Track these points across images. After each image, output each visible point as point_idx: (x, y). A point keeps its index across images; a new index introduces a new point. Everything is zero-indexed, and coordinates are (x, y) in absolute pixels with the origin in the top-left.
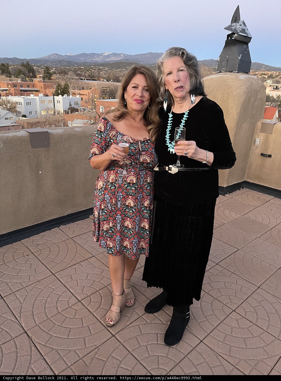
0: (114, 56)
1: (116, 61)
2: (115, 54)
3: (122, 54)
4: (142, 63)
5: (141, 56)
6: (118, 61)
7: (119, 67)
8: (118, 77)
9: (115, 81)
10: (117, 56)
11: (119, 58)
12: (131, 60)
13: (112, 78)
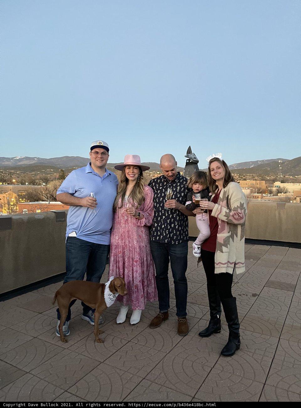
0: (26, 160)
1: (30, 164)
2: (27, 158)
3: (36, 158)
4: (59, 166)
5: (57, 159)
6: (31, 164)
7: (33, 171)
8: (34, 180)
9: (31, 184)
10: (30, 160)
11: (32, 161)
12: (45, 163)
13: (27, 181)
